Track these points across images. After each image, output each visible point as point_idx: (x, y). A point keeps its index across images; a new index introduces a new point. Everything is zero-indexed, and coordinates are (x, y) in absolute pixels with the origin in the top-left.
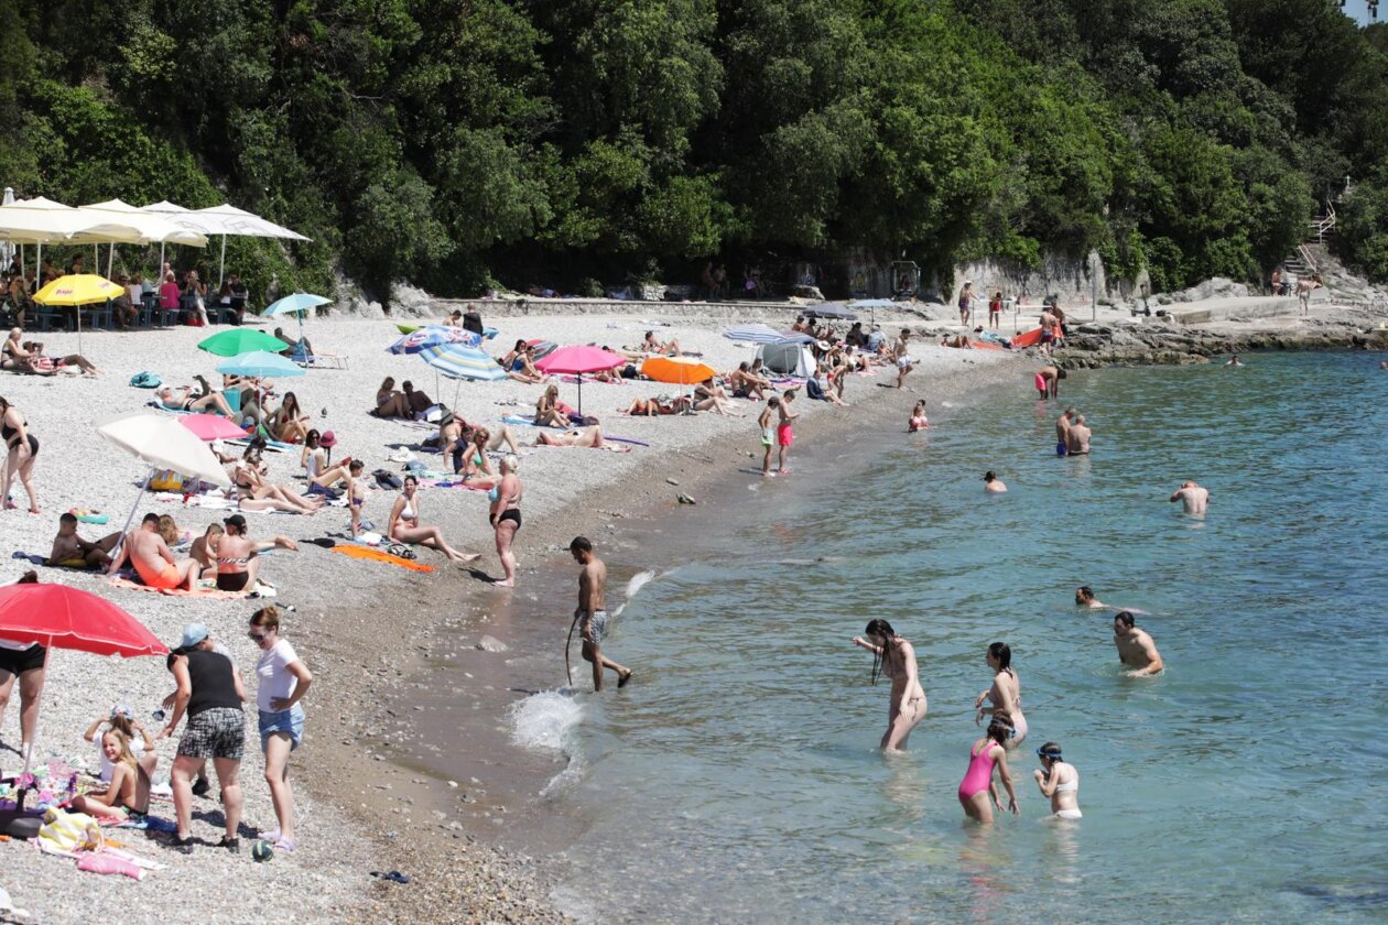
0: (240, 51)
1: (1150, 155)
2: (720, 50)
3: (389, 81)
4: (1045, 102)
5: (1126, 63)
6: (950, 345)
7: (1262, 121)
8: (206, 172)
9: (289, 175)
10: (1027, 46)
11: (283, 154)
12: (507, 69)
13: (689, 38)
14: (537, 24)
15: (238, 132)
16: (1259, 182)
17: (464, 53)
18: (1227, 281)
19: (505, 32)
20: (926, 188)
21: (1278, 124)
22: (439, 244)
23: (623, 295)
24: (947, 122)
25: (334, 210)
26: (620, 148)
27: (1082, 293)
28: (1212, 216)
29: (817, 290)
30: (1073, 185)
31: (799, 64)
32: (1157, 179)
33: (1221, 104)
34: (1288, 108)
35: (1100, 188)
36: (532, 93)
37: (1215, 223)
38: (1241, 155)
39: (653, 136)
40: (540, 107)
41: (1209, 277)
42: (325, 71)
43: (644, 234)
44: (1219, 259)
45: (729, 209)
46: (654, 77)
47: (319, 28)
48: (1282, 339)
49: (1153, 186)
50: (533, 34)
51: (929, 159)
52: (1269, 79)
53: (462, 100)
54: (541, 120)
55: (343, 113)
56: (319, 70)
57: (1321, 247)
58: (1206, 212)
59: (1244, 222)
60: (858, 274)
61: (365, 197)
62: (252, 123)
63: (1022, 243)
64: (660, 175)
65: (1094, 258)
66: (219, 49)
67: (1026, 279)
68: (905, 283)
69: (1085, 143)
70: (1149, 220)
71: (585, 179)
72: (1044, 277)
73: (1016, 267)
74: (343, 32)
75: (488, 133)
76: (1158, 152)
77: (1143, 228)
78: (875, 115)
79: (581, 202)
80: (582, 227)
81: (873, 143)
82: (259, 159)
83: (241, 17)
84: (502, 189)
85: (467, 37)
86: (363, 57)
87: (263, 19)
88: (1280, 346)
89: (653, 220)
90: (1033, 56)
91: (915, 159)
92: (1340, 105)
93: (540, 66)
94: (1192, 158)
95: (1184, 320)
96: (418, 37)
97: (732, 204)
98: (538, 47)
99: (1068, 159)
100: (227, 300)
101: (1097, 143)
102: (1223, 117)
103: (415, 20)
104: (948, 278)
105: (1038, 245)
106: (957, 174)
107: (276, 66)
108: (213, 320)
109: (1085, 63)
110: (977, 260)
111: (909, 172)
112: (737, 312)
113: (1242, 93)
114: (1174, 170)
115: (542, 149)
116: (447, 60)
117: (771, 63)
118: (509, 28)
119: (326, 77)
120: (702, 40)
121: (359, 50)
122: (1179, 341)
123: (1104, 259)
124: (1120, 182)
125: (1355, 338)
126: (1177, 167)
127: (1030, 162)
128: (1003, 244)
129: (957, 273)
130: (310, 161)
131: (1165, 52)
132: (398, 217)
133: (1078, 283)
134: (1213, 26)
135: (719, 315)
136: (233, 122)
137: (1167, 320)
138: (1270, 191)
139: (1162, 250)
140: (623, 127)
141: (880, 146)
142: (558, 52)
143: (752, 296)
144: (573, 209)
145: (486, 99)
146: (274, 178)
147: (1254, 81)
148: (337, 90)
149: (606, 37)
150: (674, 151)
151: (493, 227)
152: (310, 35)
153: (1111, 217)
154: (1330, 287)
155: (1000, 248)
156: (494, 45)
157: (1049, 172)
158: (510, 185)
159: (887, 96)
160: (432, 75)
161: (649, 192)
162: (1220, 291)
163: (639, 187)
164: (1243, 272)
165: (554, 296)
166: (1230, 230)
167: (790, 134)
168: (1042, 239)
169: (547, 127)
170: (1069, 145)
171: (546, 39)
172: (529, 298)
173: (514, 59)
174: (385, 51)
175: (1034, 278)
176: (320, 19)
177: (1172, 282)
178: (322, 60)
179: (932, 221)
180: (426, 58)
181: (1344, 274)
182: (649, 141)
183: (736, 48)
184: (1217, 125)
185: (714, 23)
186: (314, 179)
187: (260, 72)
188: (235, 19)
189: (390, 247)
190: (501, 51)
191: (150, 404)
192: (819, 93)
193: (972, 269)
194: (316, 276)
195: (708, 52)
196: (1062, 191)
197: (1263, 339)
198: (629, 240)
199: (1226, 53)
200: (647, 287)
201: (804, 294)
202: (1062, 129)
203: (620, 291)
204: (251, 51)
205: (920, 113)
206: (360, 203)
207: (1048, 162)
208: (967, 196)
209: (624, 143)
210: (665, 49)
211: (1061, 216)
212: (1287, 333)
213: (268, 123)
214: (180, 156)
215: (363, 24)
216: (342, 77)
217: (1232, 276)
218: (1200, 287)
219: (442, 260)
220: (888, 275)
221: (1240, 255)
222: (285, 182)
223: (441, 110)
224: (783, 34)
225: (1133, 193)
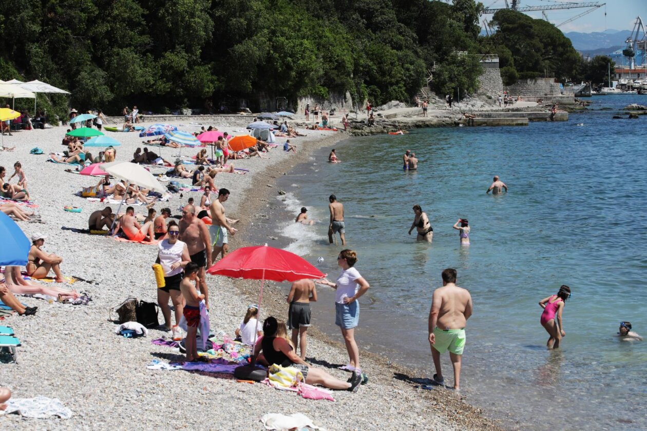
0: (29, 20)
1: (367, 54)
2: (212, 16)
3: (86, 30)
4: (328, 34)
5: (353, 19)
6: (310, 129)
7: (406, 40)
8: (16, 69)
9: (49, 69)
10: (316, 13)
11: (46, 60)
12: (132, 24)
13: (201, 11)
14: (142, 7)
15: (29, 52)
16: (407, 63)
17: (115, 18)
18: (398, 102)
19: (130, 10)
20: (289, 68)
21: (412, 41)
22: (107, 95)
23: (176, 113)
24: (298, 42)
25: (66, 83)
26: (176, 54)
27: (344, 108)
28: (391, 77)
29: (248, 109)
30: (340, 66)
31: (242, 20)
32: (370, 63)
33: (390, 34)
34: (415, 35)
35: (350, 67)
36: (141, 33)
37: (393, 80)
38: (400, 53)
39: (188, 49)
40: (146, 39)
41: (390, 101)
42: (61, 27)
43: (186, 89)
44: (394, 94)
45: (215, 78)
46: (188, 27)
47: (59, 10)
48: (427, 123)
49: (369, 66)
50: (141, 11)
51: (290, 57)
52: (407, 24)
53: (114, 37)
54: (146, 44)
55: (70, 43)
56: (59, 26)
57: (428, 88)
58: (389, 75)
59: (402, 79)
60: (263, 103)
61: (79, 77)
62: (34, 48)
63: (322, 89)
64: (191, 64)
65: (348, 94)
66: (22, 18)
67: (323, 103)
68: (280, 106)
69: (344, 50)
70: (368, 79)
71: (164, 67)
72: (330, 102)
73: (319, 99)
74: (69, 11)
75: (128, 49)
76: (370, 52)
77: (365, 83)
78: (270, 40)
79: (162, 77)
80: (163, 86)
81: (269, 51)
82: (38, 63)
83: (29, 7)
84: (134, 72)
85: (116, 12)
86: (76, 21)
87: (38, 7)
88: (427, 126)
89: (188, 83)
90: (318, 17)
91: (285, 57)
92: (432, 34)
93: (144, 23)
94: (383, 55)
95: (387, 117)
96: (97, 13)
97: (217, 75)
98: (143, 15)
99: (338, 56)
100: (39, 119)
101: (348, 50)
102: (392, 39)
103: (96, 6)
104: (296, 104)
105: (327, 89)
106: (301, 62)
107: (42, 25)
108: (35, 127)
109: (339, 19)
110: (305, 96)
111: (283, 62)
112: (224, 119)
113: (398, 29)
114: (376, 60)
115: (146, 56)
116: (108, 22)
117: (231, 20)
118: (131, 8)
119: (62, 29)
120: (206, 11)
121: (75, 18)
122: (390, 125)
123: (352, 95)
124: (356, 65)
125: (455, 122)
126: (378, 59)
127: (323, 57)
128: (315, 90)
129: (299, 101)
130: (57, 64)
131: (368, 14)
132: (93, 85)
133: (342, 104)
134: (386, 4)
135: (217, 120)
136: (27, 48)
137: (382, 117)
138: (412, 67)
139: (373, 90)
140: (177, 47)
141: (272, 52)
142: (151, 17)
143: (223, 112)
144: (159, 79)
145: (124, 36)
146: (43, 70)
147: (402, 25)
148: (67, 34)
149: (170, 11)
150: (196, 55)
151: (130, 87)
152: (56, 13)
153: (354, 78)
154: (433, 103)
155: (314, 91)
156: (126, 15)
157: (331, 61)
158: (137, 70)
159: (273, 33)
160: (103, 28)
161: (187, 72)
162: (395, 106)
163: (184, 70)
164: (403, 98)
165: (152, 114)
166: (397, 83)
167: (239, 48)
168: (328, 88)
169: (148, 47)
170: (338, 50)
171: (147, 12)
172: (144, 116)
173: (134, 20)
174: (85, 19)
175: (326, 102)
176: (60, 6)
177: (377, 103)
178: (60, 22)
179: (291, 81)
180: (100, 21)
181: (437, 99)
182: (187, 52)
183: (217, 15)
184: (389, 42)
185: (210, 5)
186: (58, 70)
187: (37, 28)
188: (27, 8)
189: (89, 97)
190: (129, 17)
191: (48, 161)
192: (249, 32)
193: (304, 99)
194: (61, 109)
195: (208, 16)
196: (335, 68)
197: (420, 124)
198: (180, 91)
199: (391, 15)
200: (184, 110)
201: (245, 111)
202: (335, 44)
203: (175, 112)
204: (33, 20)
205: (287, 39)
206: (77, 79)
207: (330, 57)
208: (304, 71)
209: (178, 52)
210: (192, 15)
211: (336, 78)
212: (429, 121)
213: (40, 49)
214: (7, 63)
215: (75, 7)
216: (68, 29)
217: (399, 100)
218: (387, 104)
219: (108, 101)
220: (274, 103)
221: (401, 92)
222: (48, 71)
223: (107, 41)
224: (235, 9)
225: (361, 69)
